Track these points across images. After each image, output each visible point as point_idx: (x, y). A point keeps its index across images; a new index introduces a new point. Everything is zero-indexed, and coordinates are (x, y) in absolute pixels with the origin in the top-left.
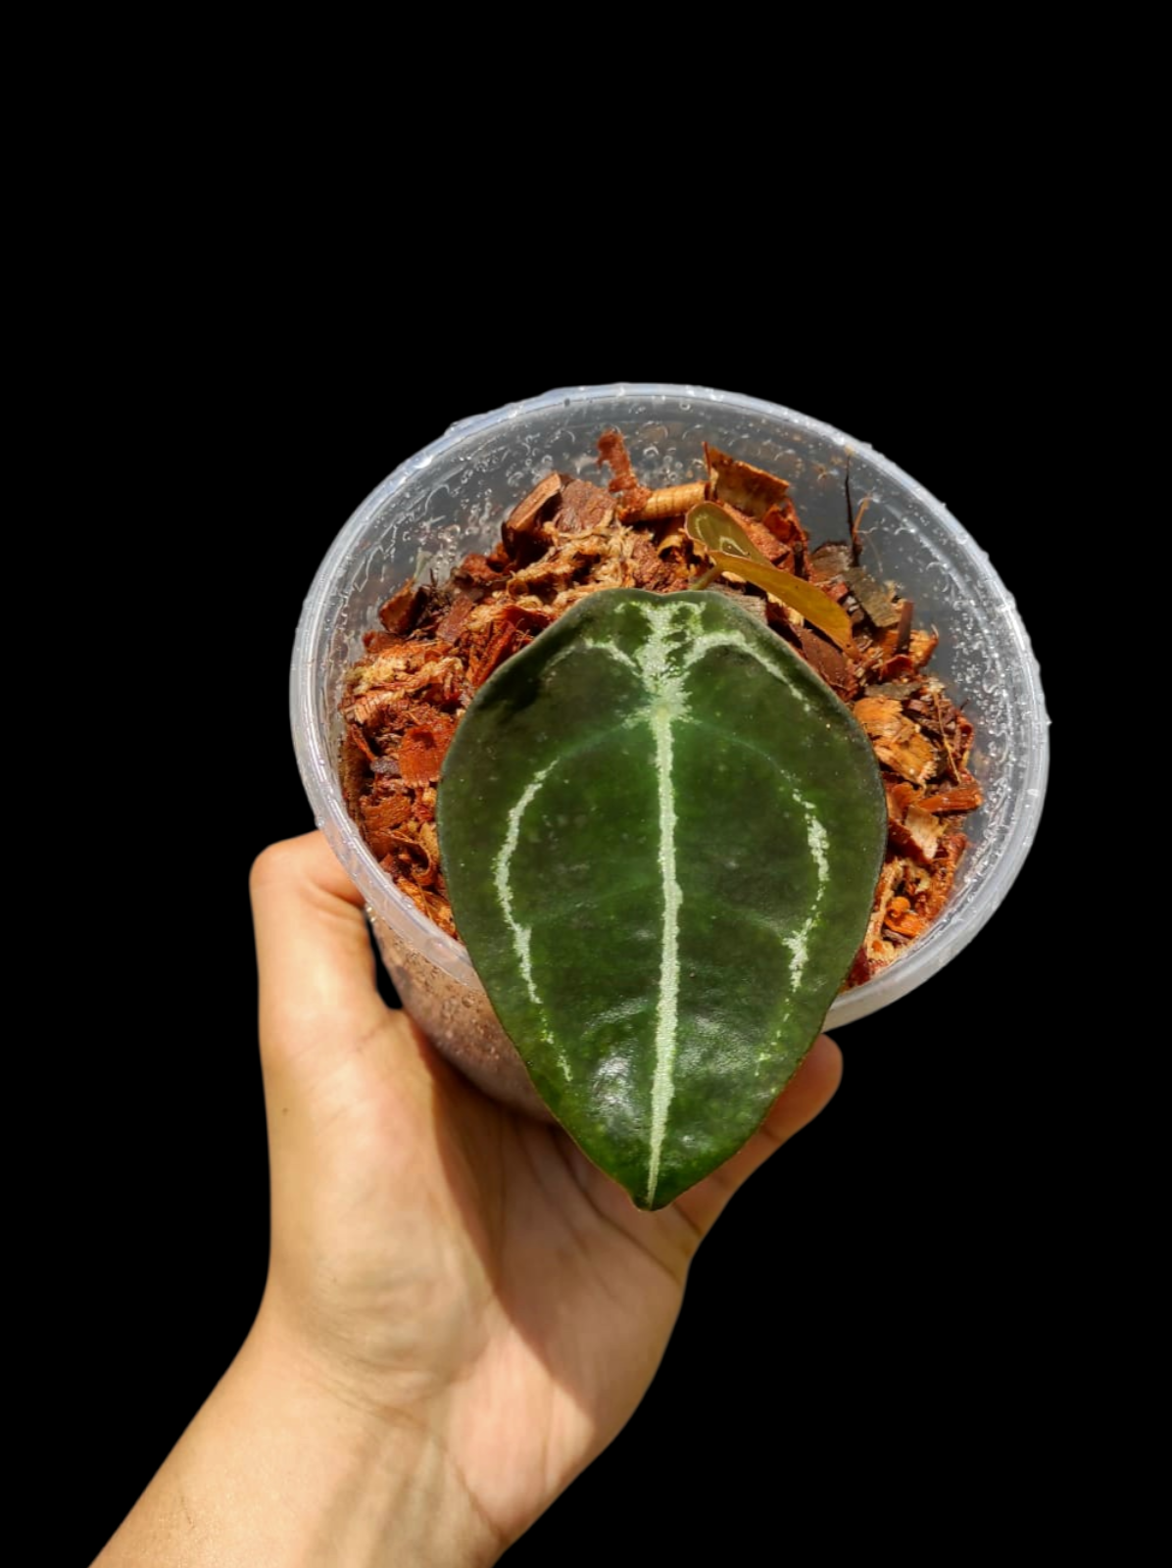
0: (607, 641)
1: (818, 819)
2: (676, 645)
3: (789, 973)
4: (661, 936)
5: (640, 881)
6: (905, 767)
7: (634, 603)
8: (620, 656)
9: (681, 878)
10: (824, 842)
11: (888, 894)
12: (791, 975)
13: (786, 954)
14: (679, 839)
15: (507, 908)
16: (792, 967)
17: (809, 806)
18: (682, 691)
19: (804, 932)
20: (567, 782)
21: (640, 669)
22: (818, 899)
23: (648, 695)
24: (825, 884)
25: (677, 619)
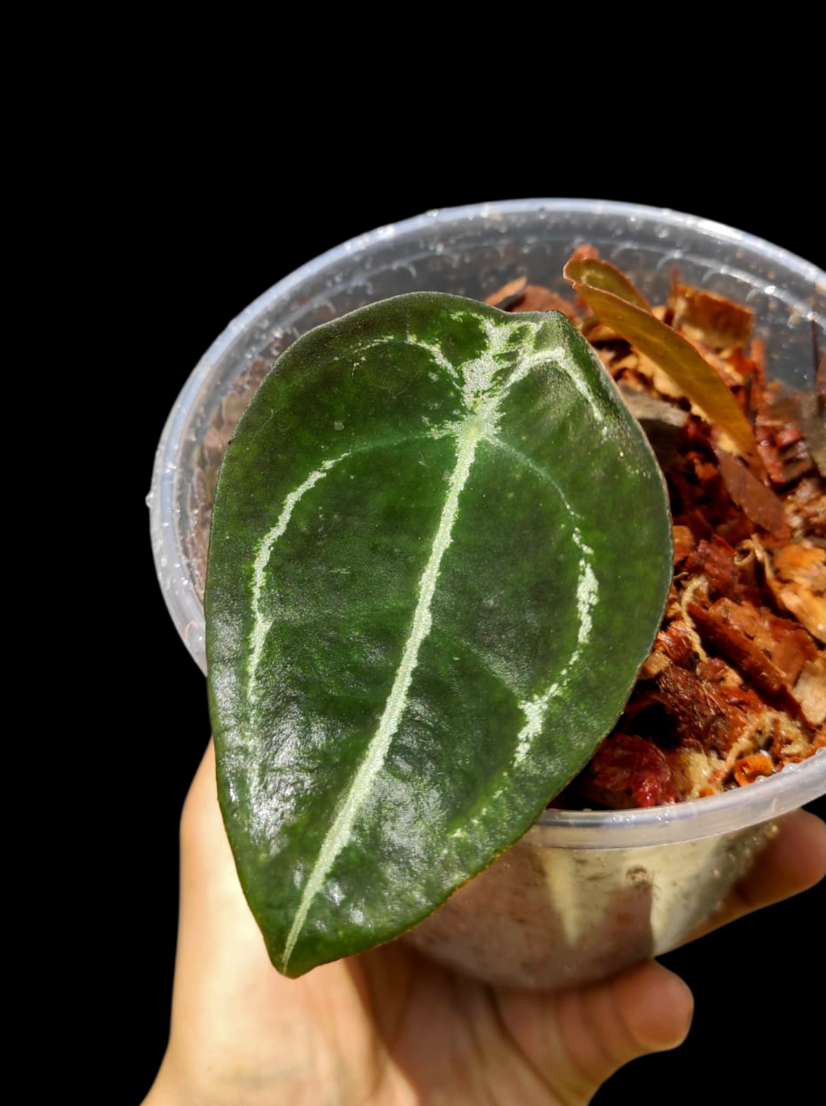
0: (433, 344)
1: (592, 568)
2: (506, 364)
3: (515, 741)
4: (397, 665)
5: (392, 601)
6: (812, 620)
7: (475, 315)
8: (441, 360)
9: (435, 607)
10: (593, 596)
11: (743, 742)
12: (518, 745)
13: (518, 719)
14: (445, 565)
15: (257, 593)
16: (521, 736)
17: (587, 550)
18: (497, 411)
19: (546, 698)
20: (352, 477)
21: (462, 382)
22: (571, 663)
23: (464, 410)
24: (583, 646)
25: (515, 339)
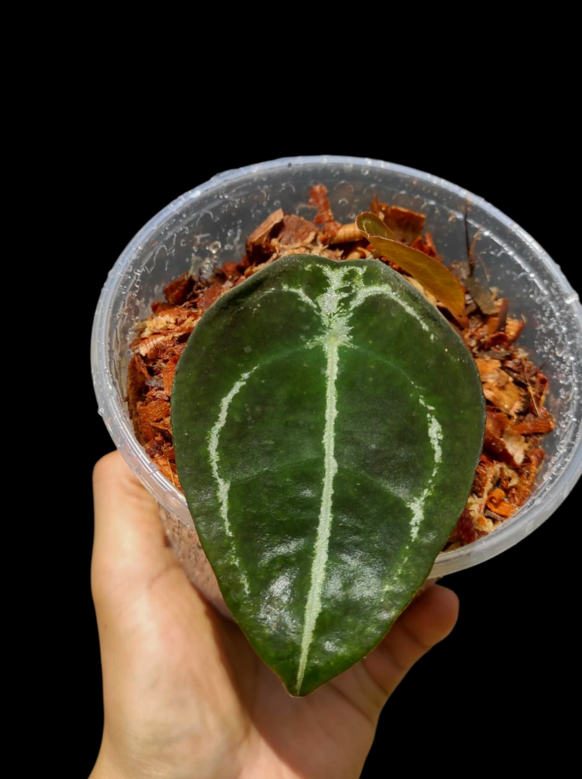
0: (298, 288)
1: (436, 418)
2: (345, 295)
3: (409, 528)
4: (321, 495)
5: (308, 454)
6: (502, 403)
7: (318, 265)
8: (306, 299)
9: (338, 455)
10: (439, 434)
11: (489, 486)
12: (411, 529)
13: (409, 514)
14: (337, 429)
15: (215, 467)
16: (412, 523)
17: (431, 408)
18: (347, 326)
19: (422, 499)
20: (263, 381)
21: (319, 310)
22: (433, 475)
23: (324, 327)
24: (439, 465)
25: (347, 278)
